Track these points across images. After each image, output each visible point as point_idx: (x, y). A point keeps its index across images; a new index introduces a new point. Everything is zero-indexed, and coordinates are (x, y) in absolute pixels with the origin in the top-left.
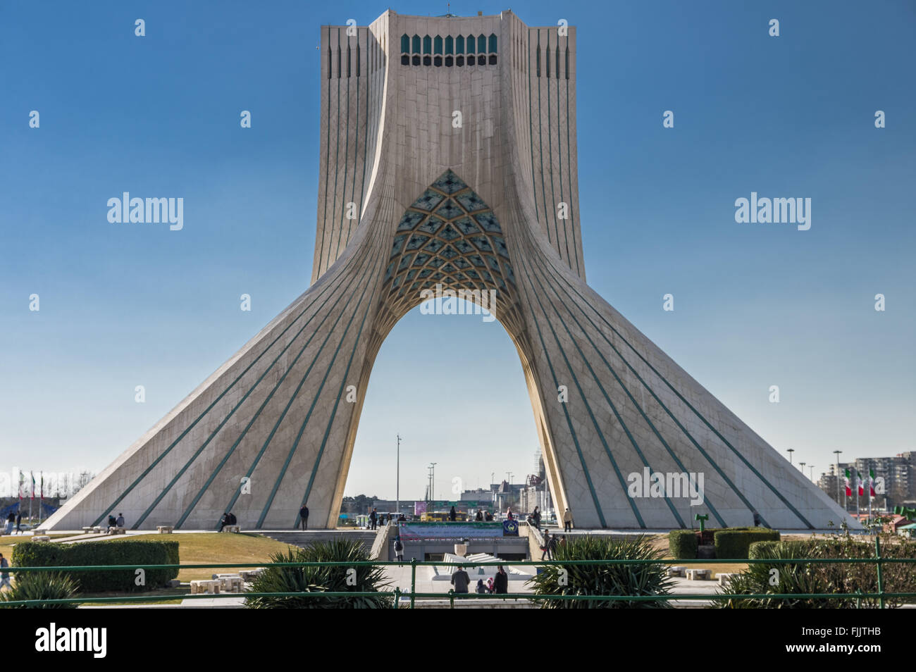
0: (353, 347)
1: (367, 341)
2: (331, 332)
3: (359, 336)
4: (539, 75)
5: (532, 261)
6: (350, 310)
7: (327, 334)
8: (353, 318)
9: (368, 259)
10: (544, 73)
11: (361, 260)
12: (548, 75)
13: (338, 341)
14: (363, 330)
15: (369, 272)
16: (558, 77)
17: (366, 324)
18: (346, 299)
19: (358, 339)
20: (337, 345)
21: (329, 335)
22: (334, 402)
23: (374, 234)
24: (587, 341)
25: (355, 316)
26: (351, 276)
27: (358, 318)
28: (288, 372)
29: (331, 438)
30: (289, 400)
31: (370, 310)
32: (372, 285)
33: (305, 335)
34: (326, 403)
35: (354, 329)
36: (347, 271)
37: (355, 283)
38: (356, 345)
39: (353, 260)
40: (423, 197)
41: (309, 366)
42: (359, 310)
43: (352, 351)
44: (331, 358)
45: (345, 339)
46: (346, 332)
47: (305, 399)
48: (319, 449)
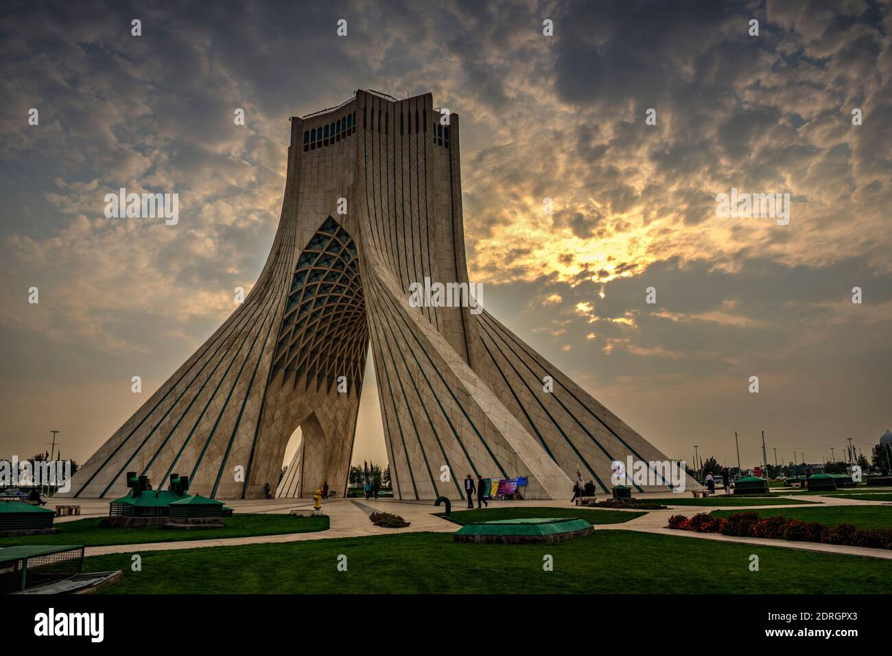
0: (258, 358)
1: (271, 353)
2: (240, 349)
3: (263, 350)
4: (402, 133)
6: (255, 331)
7: (237, 351)
10: (406, 131)
11: (264, 293)
12: (410, 132)
13: (246, 355)
14: (267, 345)
15: (271, 301)
16: (417, 131)
17: (269, 341)
18: (251, 324)
19: (262, 353)
20: (245, 358)
21: (239, 351)
23: (274, 273)
25: (260, 334)
26: (256, 306)
27: (262, 337)
28: (207, 381)
29: (240, 430)
30: (207, 402)
31: (272, 329)
32: (272, 311)
33: (221, 353)
34: (236, 403)
35: (259, 345)
36: (252, 303)
37: (259, 312)
38: (260, 357)
39: (258, 295)
40: (316, 241)
41: (223, 376)
42: (262, 330)
43: (257, 362)
44: (240, 368)
45: (251, 354)
46: (252, 348)
47: (219, 401)
48: (229, 439)
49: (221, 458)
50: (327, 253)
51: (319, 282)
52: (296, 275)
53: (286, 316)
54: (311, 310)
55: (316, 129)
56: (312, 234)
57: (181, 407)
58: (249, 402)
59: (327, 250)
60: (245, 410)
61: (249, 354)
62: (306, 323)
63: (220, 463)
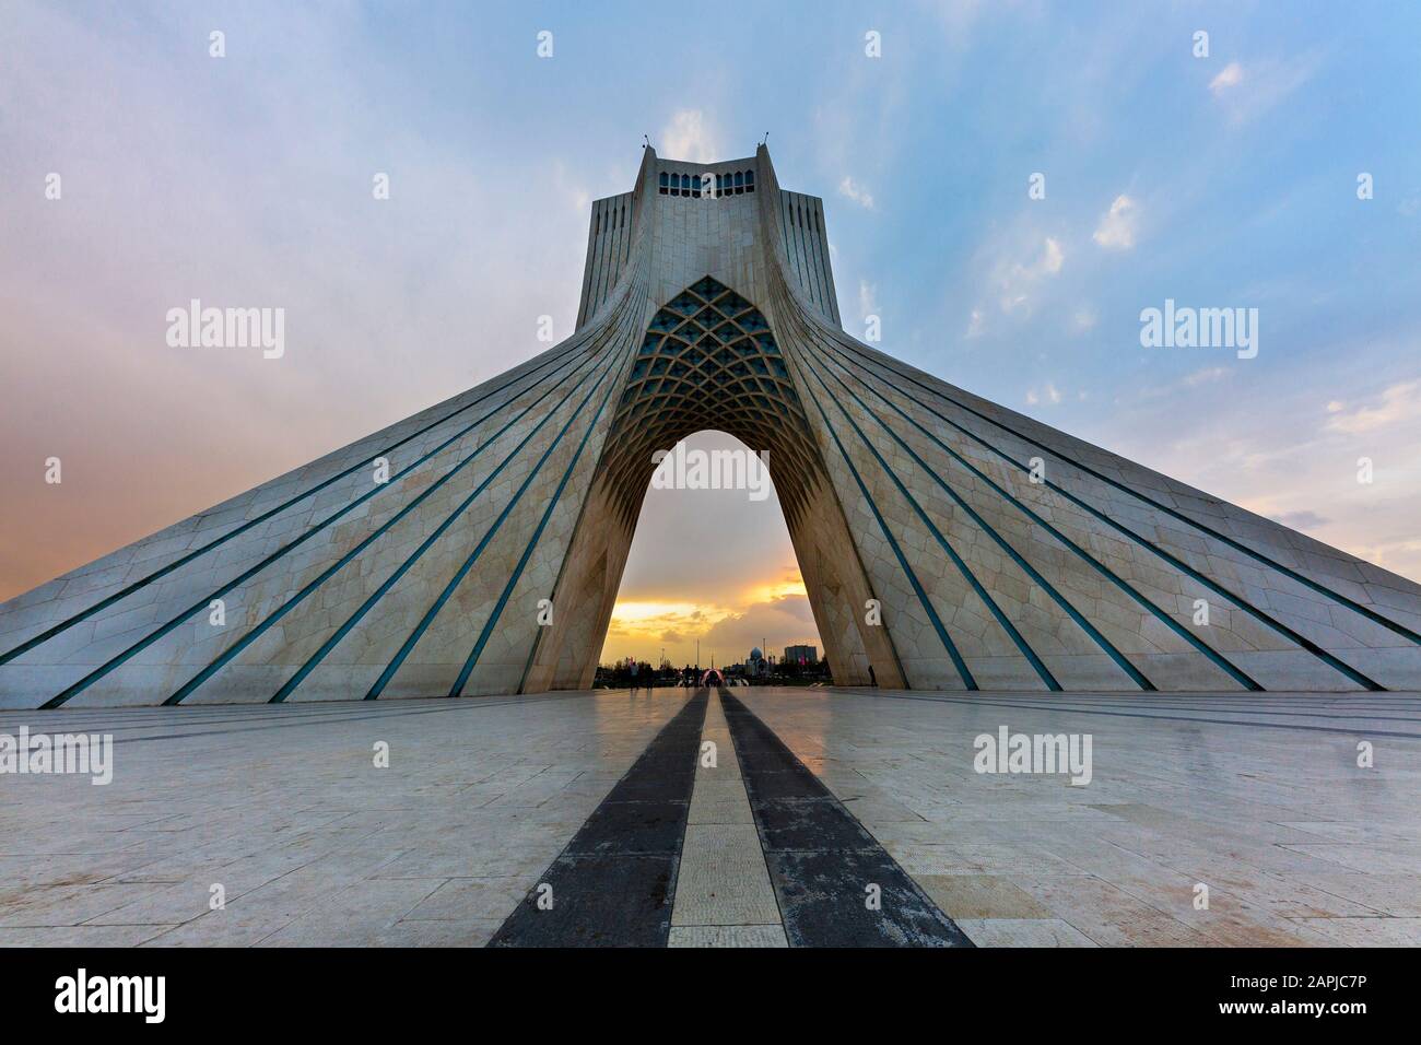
0: (583, 437)
1: (605, 433)
2: (552, 414)
3: (593, 425)
4: (793, 224)
5: (809, 343)
6: (583, 392)
7: (546, 415)
8: (586, 400)
9: (611, 343)
12: (801, 226)
13: (562, 425)
14: (599, 419)
15: (612, 357)
16: (810, 229)
17: (604, 413)
19: (591, 429)
20: (560, 430)
21: (549, 416)
22: (547, 503)
23: (620, 319)
24: (897, 414)
25: (590, 400)
26: (587, 355)
27: (592, 403)
28: (477, 452)
29: (538, 552)
30: (474, 490)
31: (610, 399)
32: (614, 371)
33: (513, 410)
34: (535, 502)
35: (588, 416)
36: (582, 348)
37: (591, 364)
38: (588, 435)
39: (591, 339)
40: (680, 301)
41: (513, 450)
42: (594, 395)
43: (581, 441)
44: (548, 443)
45: (572, 425)
46: (574, 417)
47: (501, 492)
48: (514, 567)
49: (490, 606)
50: (695, 322)
51: (675, 358)
52: (648, 335)
53: (629, 386)
54: (656, 392)
55: (681, 175)
56: (679, 291)
57: (404, 490)
58: (559, 504)
59: (695, 318)
60: (552, 519)
61: (569, 424)
62: (645, 409)
63: (486, 617)
